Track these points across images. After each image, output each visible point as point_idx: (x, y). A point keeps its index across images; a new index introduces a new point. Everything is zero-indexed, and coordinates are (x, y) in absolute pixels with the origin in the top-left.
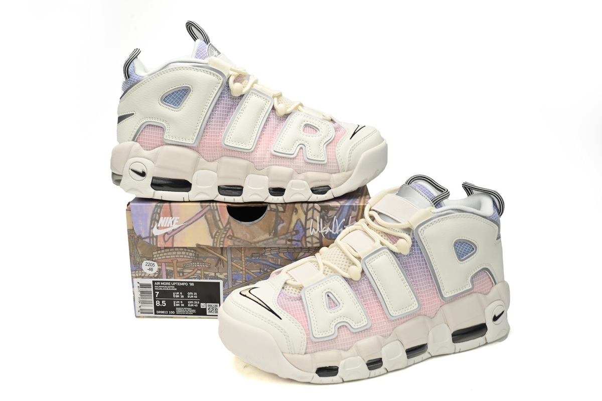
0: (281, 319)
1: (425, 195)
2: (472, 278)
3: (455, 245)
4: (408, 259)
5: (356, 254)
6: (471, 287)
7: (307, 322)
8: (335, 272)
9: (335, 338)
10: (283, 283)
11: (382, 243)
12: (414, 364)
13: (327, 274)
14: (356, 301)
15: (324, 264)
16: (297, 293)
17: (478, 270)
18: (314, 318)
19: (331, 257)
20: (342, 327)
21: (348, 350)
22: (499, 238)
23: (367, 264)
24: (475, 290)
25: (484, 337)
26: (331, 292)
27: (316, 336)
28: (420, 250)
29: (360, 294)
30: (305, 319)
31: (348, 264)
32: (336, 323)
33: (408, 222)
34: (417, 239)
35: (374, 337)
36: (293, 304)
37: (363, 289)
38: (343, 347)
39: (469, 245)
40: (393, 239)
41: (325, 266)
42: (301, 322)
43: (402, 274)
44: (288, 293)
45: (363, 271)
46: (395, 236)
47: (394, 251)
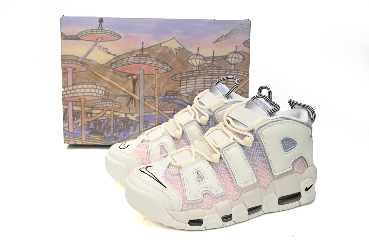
0: (166, 188)
1: (263, 108)
2: (293, 163)
3: (282, 141)
4: (251, 150)
5: (217, 146)
6: (292, 169)
7: (183, 190)
8: (202, 157)
9: (201, 201)
10: (168, 164)
11: (234, 139)
12: (253, 218)
13: (197, 159)
14: (216, 177)
15: (195, 152)
16: (177, 170)
17: (297, 158)
18: (188, 188)
19: (200, 147)
20: (207, 194)
21: (209, 209)
22: (311, 137)
23: (224, 153)
24: (294, 171)
25: (299, 201)
26: (200, 170)
27: (189, 200)
28: (259, 144)
29: (219, 172)
30: (182, 188)
31: (211, 152)
32: (202, 191)
33: (252, 126)
34: (257, 137)
35: (227, 201)
36: (174, 178)
37: (221, 169)
38: (207, 207)
39: (292, 141)
40: (242, 137)
41: (196, 154)
42: (179, 190)
43: (246, 160)
44: (171, 170)
45: (221, 157)
46: (243, 135)
47: (242, 144)
